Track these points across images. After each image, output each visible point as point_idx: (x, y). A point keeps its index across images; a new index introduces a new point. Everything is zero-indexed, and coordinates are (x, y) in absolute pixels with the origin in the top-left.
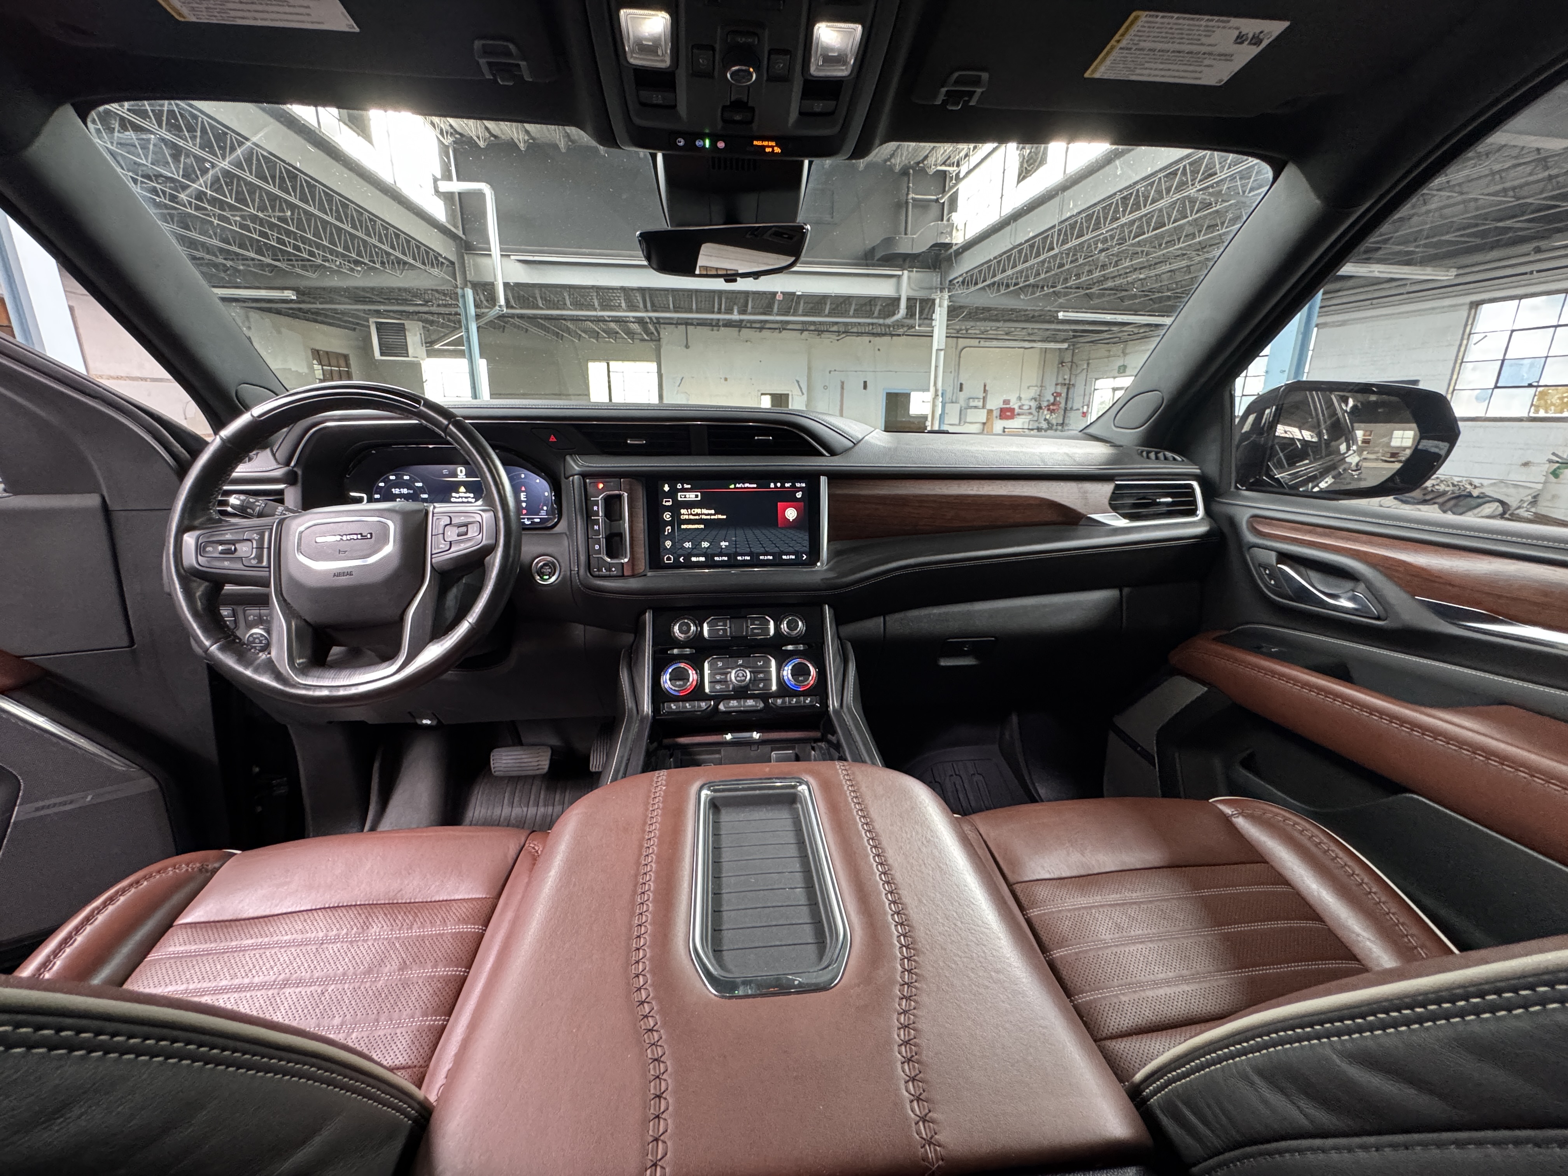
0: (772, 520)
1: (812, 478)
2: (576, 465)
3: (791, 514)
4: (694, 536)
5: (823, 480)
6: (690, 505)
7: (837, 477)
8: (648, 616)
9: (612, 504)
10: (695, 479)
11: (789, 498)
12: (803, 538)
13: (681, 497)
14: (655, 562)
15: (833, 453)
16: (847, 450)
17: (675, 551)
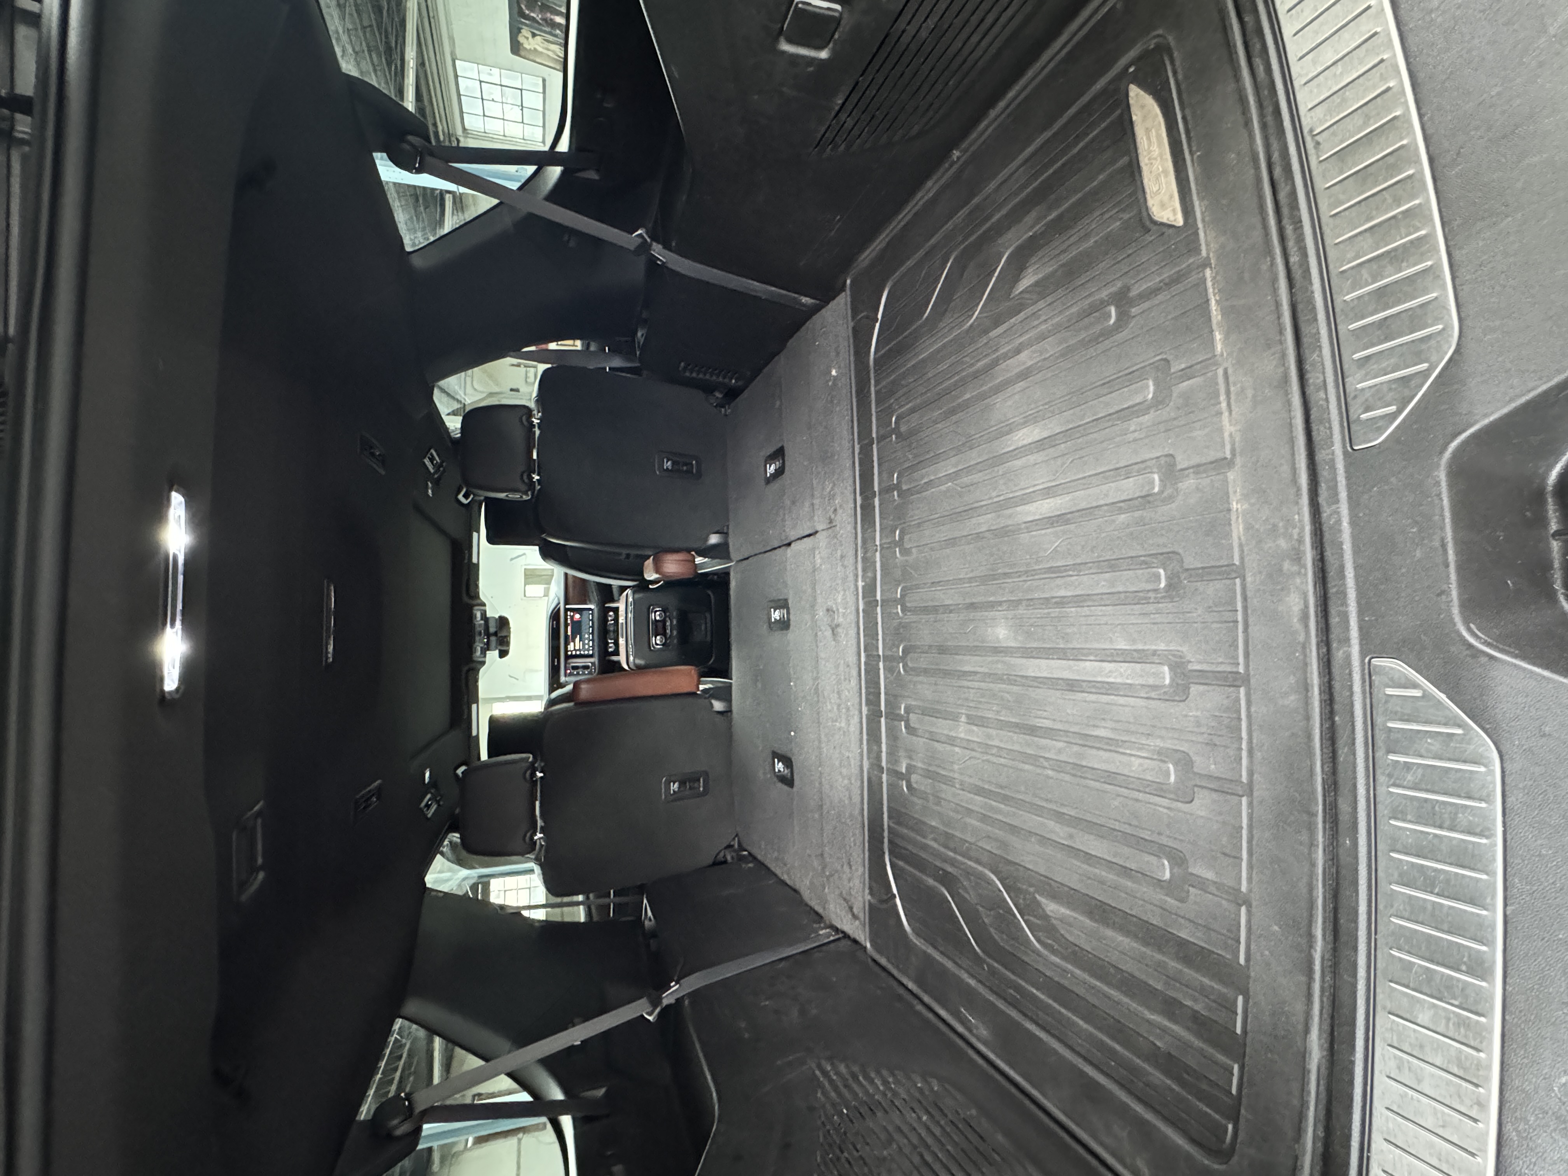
0: (579, 621)
1: (566, 610)
2: (563, 678)
3: (577, 616)
4: (584, 645)
5: (567, 607)
6: (575, 646)
7: (567, 602)
8: (608, 658)
9: (574, 668)
10: (567, 644)
11: (572, 617)
12: (585, 612)
13: (572, 649)
14: (591, 656)
15: (559, 603)
16: (559, 600)
17: (588, 650)
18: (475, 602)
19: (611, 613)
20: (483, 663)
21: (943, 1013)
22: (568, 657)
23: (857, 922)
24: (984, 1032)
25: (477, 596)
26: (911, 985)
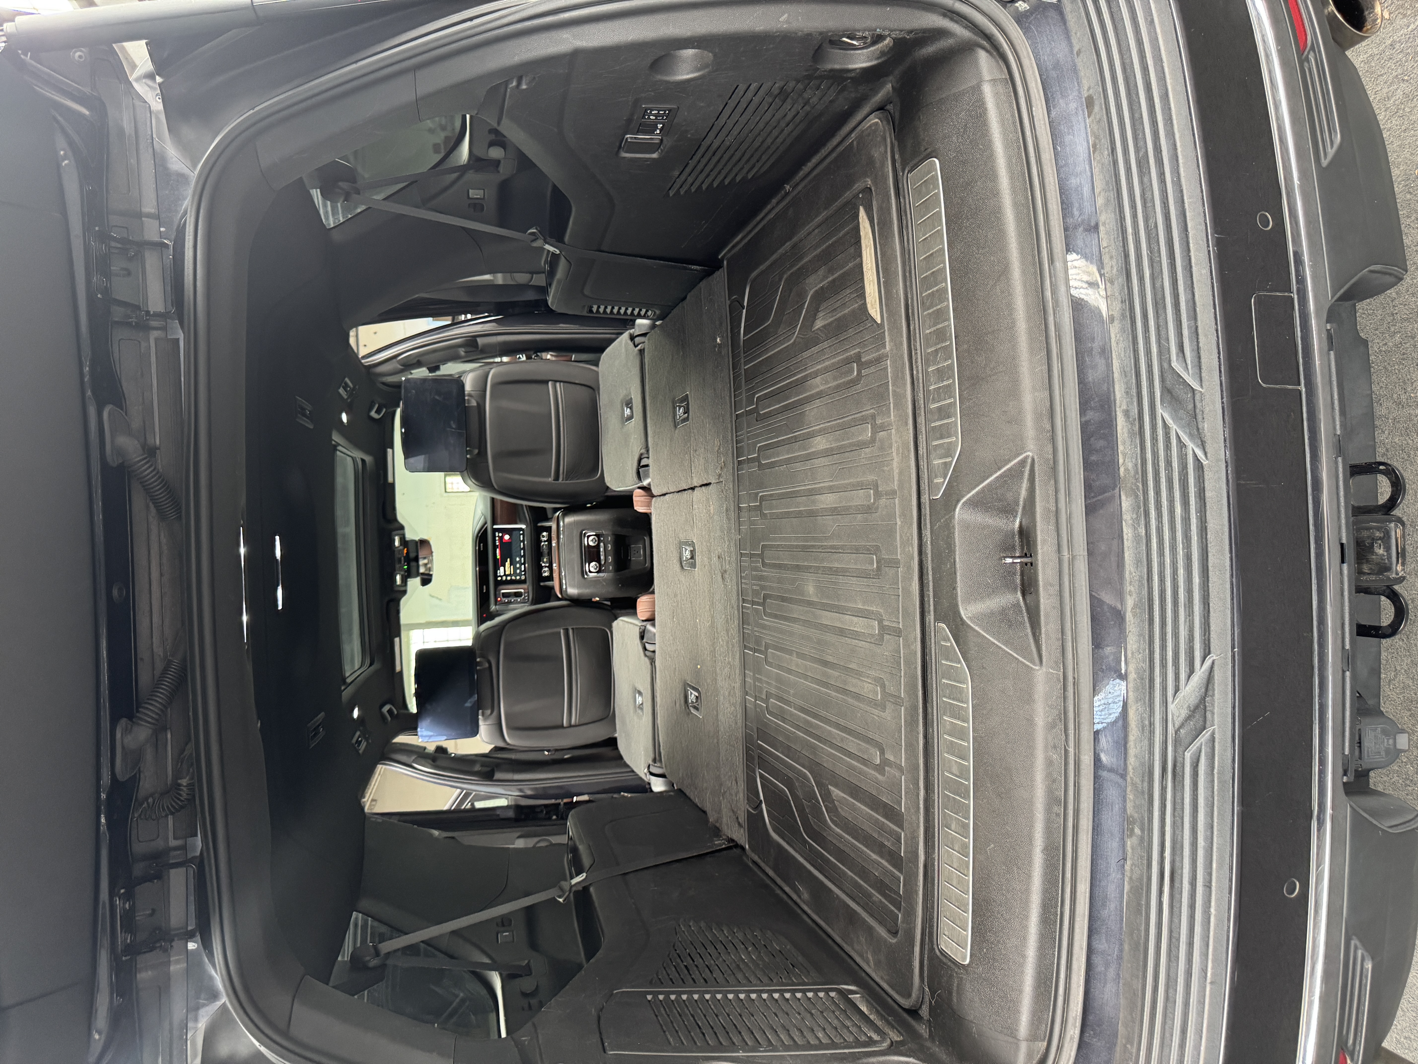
0: (509, 544)
1: (494, 530)
2: (493, 608)
3: (507, 537)
4: (515, 569)
5: (495, 527)
6: (505, 571)
7: (494, 522)
8: (542, 584)
9: (505, 595)
10: (496, 569)
11: (501, 538)
12: (514, 533)
13: (502, 574)
14: (523, 582)
15: (486, 523)
16: (485, 518)
17: (520, 575)
18: (392, 526)
19: (545, 534)
20: (404, 592)
21: (787, 889)
22: (499, 584)
23: (742, 830)
24: (806, 896)
25: (395, 519)
26: (771, 873)
